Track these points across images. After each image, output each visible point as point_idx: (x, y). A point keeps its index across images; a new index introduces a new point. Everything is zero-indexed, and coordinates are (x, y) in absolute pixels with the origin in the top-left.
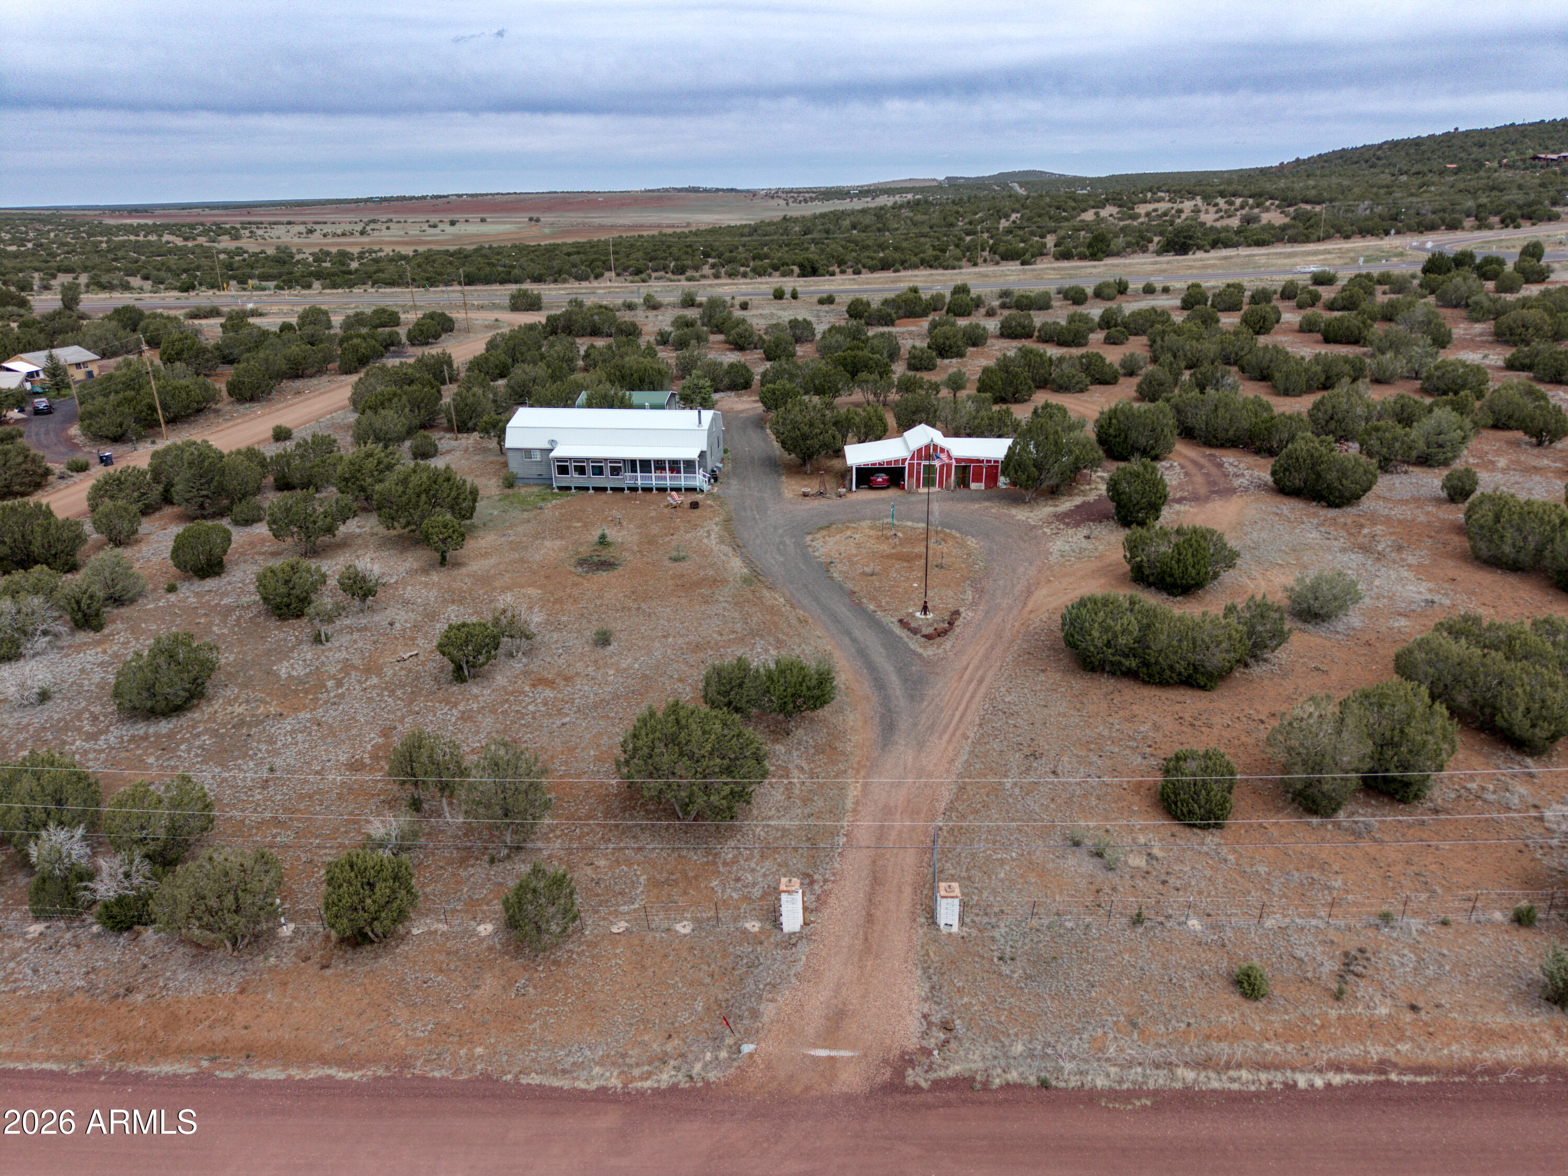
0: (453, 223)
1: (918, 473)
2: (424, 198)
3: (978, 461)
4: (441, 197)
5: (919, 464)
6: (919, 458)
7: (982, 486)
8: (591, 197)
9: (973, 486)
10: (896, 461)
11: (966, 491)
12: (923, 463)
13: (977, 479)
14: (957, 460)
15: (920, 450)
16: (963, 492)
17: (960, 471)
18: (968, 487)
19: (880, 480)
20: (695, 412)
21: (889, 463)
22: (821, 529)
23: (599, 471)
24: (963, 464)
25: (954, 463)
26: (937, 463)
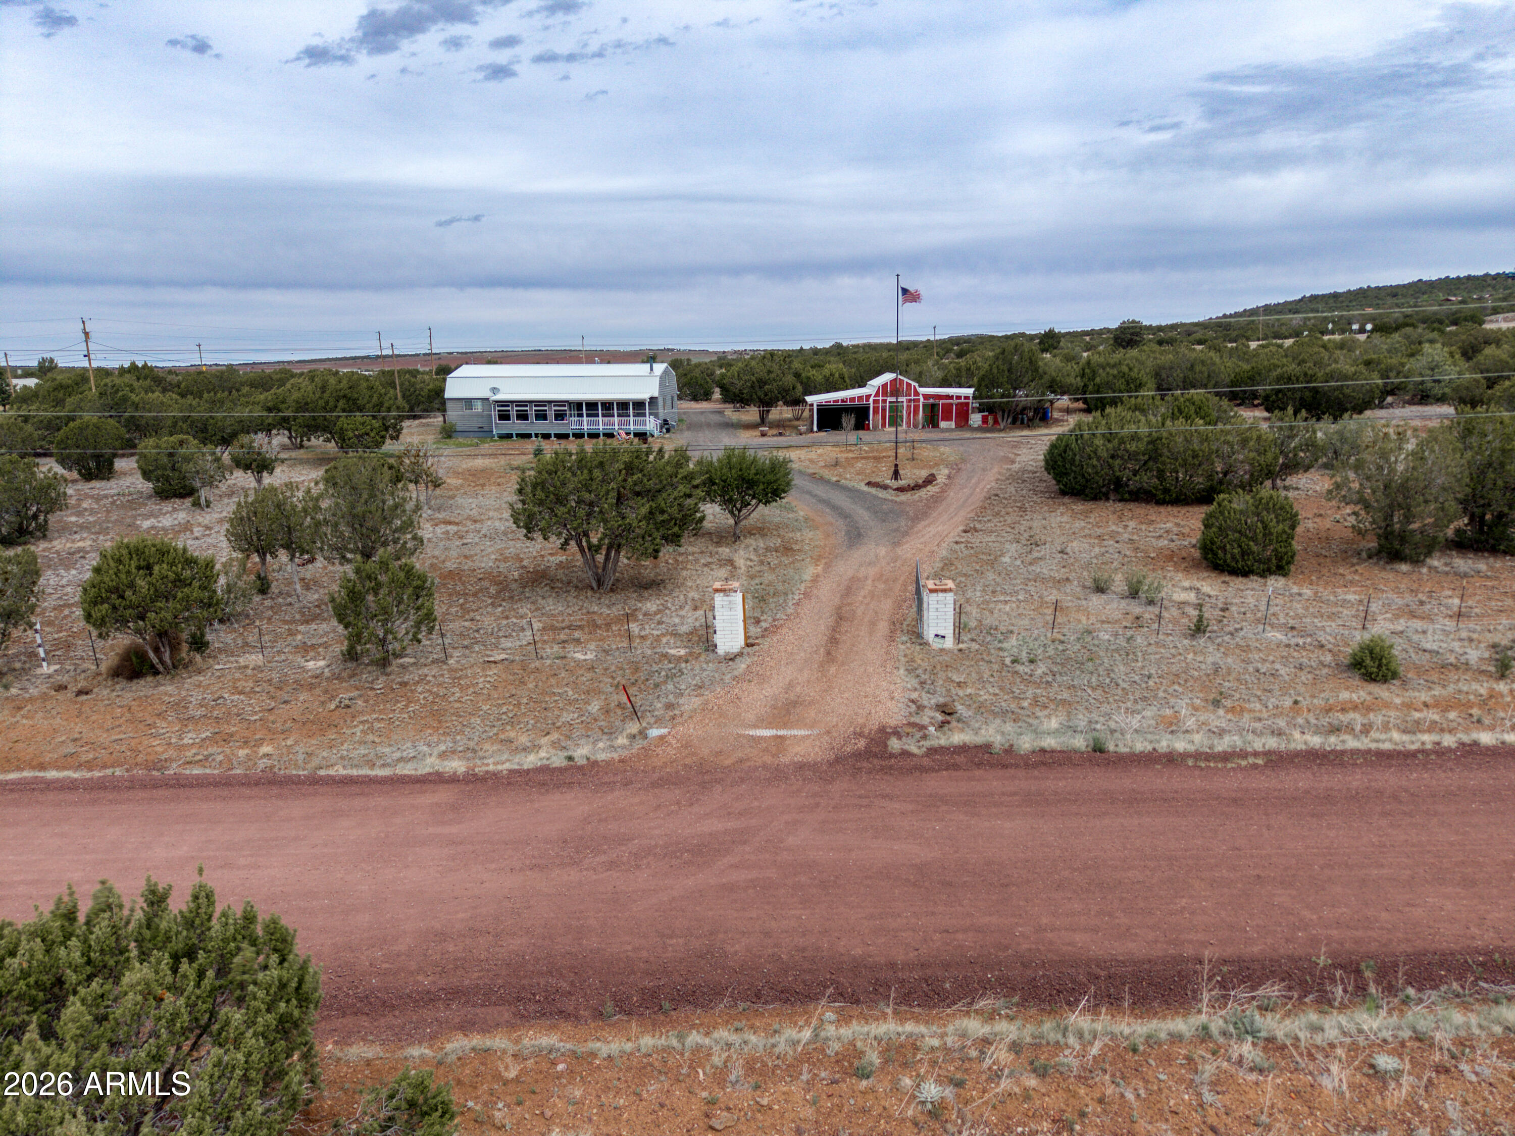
1: (884, 410)
3: (947, 397)
5: (884, 401)
9: (943, 424)
11: (935, 430)
12: (889, 399)
13: (947, 418)
14: (925, 396)
17: (928, 410)
18: (938, 425)
21: (852, 399)
23: (542, 416)
24: (931, 401)
25: (922, 399)
26: (904, 399)
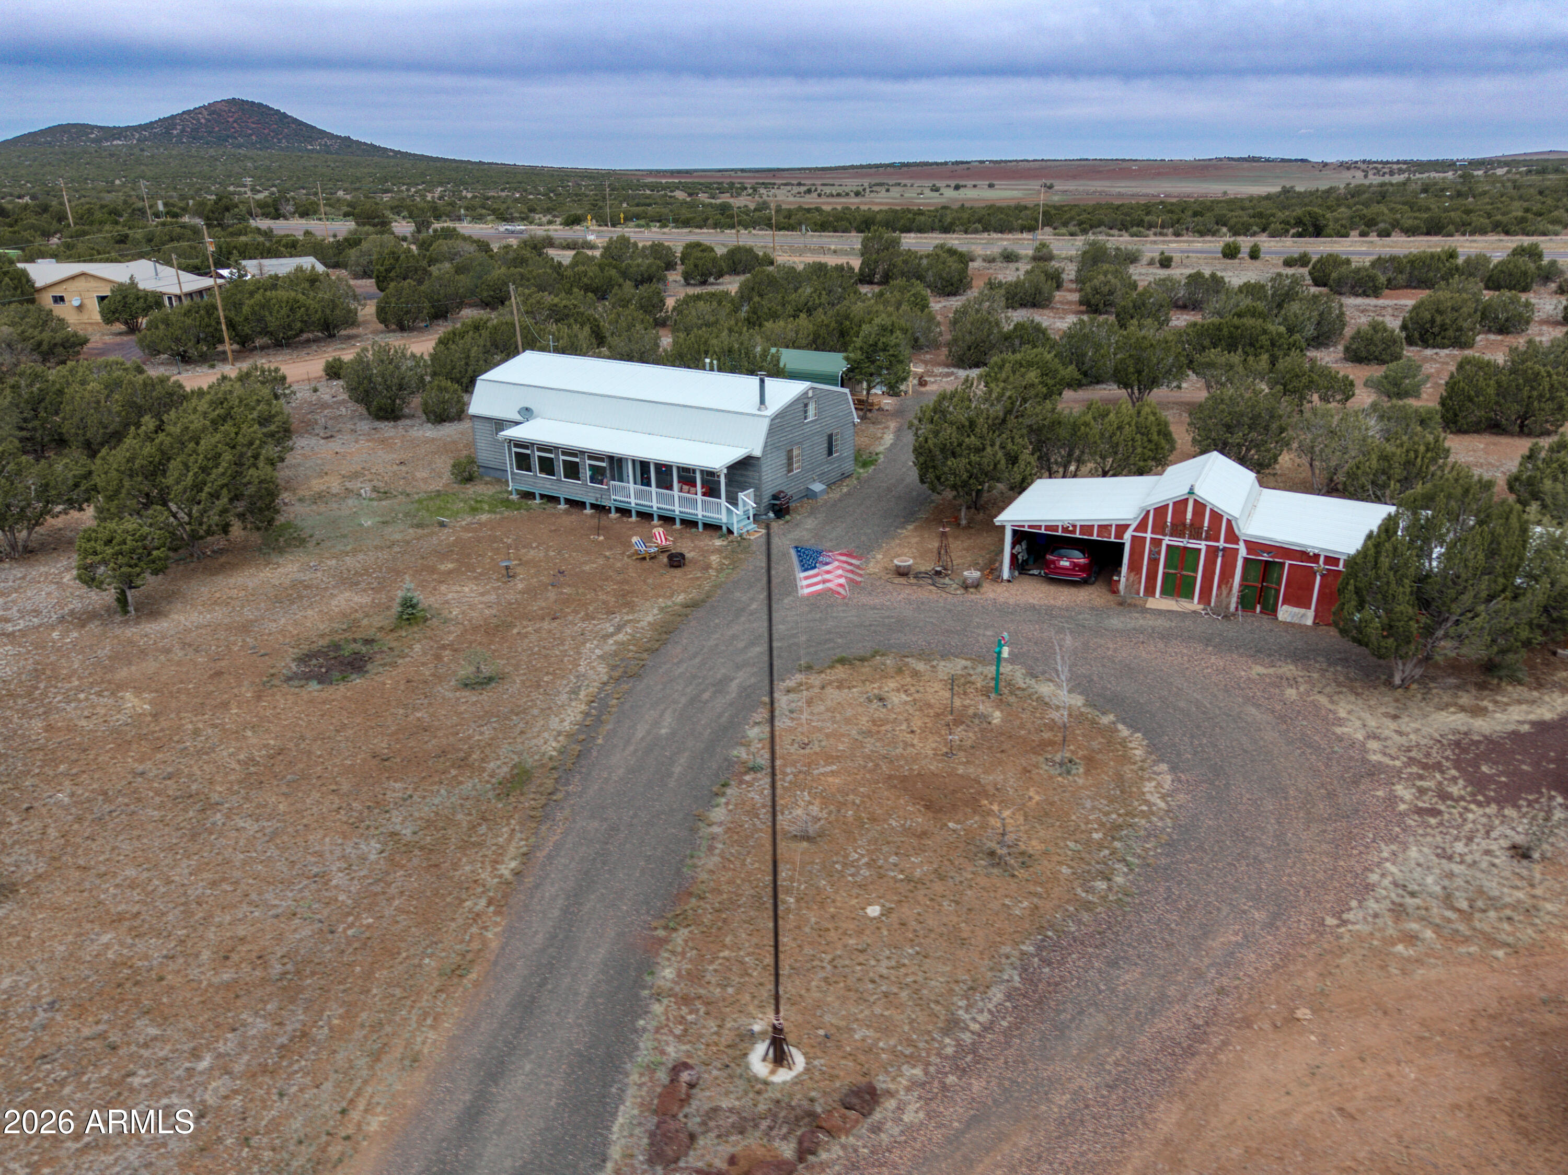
0: (957, 188)
1: (1154, 562)
2: (946, 163)
3: (1303, 555)
4: (962, 163)
5: (1156, 543)
6: (1159, 527)
7: (1307, 617)
8: (1125, 164)
9: (1286, 613)
10: (1104, 528)
11: (1266, 622)
12: (1167, 541)
13: (1298, 598)
14: (1252, 546)
15: (1161, 511)
16: (1256, 621)
17: (1256, 573)
18: (1274, 611)
19: (1065, 563)
20: (754, 381)
21: (1087, 529)
22: (842, 661)
23: (572, 471)
24: (1265, 557)
25: (1243, 552)
26: (1202, 545)
